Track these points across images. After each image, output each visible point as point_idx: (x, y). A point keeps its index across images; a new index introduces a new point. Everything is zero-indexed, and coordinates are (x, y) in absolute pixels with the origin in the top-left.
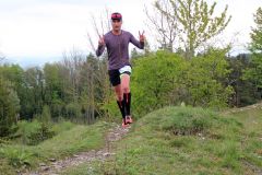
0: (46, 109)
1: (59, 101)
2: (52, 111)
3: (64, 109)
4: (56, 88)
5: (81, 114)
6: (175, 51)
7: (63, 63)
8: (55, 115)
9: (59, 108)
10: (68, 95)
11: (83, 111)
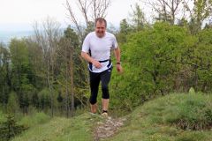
0: (13, 97)
1: (29, 86)
2: (21, 100)
3: (35, 96)
4: (25, 71)
5: (57, 103)
6: (176, 23)
7: (34, 39)
8: (24, 105)
9: (30, 95)
10: (41, 79)
11: (60, 99)
